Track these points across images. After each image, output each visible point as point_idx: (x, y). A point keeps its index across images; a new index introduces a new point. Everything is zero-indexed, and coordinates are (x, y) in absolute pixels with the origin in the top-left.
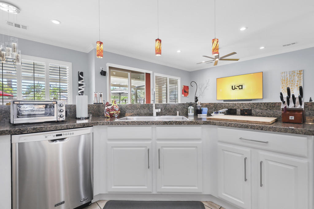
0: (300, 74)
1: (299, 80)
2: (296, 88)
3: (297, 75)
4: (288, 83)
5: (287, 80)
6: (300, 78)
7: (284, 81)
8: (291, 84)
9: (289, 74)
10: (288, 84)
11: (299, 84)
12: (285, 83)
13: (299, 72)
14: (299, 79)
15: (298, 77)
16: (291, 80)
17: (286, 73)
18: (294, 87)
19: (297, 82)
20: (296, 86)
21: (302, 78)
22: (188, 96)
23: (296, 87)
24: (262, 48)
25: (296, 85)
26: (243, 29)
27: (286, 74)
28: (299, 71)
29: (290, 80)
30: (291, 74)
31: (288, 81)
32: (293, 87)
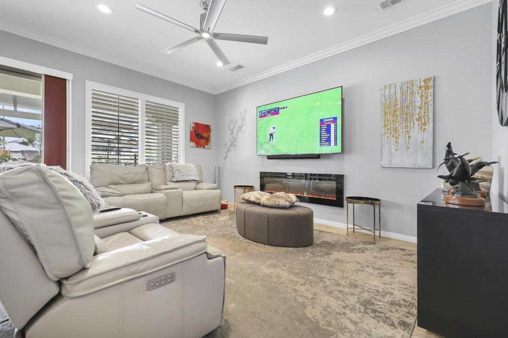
0: (427, 88)
1: (423, 104)
2: (416, 126)
3: (420, 91)
4: (398, 113)
5: (396, 105)
6: (427, 97)
7: (389, 108)
8: (404, 116)
9: (402, 89)
11: (423, 113)
12: (392, 114)
13: (423, 84)
14: (423, 102)
15: (422, 96)
16: (404, 106)
17: (393, 86)
18: (412, 124)
19: (418, 111)
20: (418, 120)
21: (430, 98)
22: (206, 147)
23: (416, 123)
25: (417, 117)
27: (393, 91)
28: (425, 81)
29: (402, 103)
30: (405, 89)
31: (397, 107)
32: (409, 125)
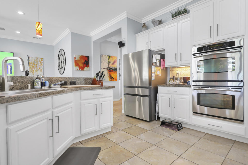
1: (41, 65)
2: (39, 70)
5: (33, 63)
6: (41, 63)
8: (36, 67)
10: (34, 67)
11: (41, 67)
13: (40, 59)
15: (40, 62)
16: (36, 64)
17: (32, 58)
19: (39, 66)
24: (18, 32)
25: (39, 68)
26: (20, 13)
27: (32, 59)
28: (41, 59)
30: (36, 60)
